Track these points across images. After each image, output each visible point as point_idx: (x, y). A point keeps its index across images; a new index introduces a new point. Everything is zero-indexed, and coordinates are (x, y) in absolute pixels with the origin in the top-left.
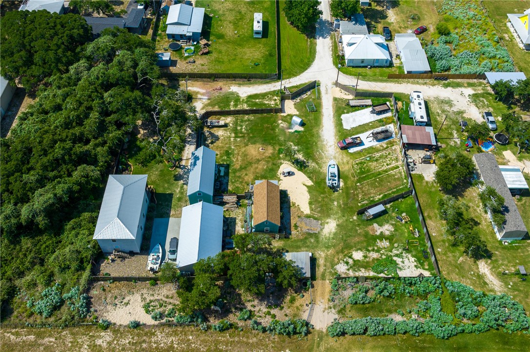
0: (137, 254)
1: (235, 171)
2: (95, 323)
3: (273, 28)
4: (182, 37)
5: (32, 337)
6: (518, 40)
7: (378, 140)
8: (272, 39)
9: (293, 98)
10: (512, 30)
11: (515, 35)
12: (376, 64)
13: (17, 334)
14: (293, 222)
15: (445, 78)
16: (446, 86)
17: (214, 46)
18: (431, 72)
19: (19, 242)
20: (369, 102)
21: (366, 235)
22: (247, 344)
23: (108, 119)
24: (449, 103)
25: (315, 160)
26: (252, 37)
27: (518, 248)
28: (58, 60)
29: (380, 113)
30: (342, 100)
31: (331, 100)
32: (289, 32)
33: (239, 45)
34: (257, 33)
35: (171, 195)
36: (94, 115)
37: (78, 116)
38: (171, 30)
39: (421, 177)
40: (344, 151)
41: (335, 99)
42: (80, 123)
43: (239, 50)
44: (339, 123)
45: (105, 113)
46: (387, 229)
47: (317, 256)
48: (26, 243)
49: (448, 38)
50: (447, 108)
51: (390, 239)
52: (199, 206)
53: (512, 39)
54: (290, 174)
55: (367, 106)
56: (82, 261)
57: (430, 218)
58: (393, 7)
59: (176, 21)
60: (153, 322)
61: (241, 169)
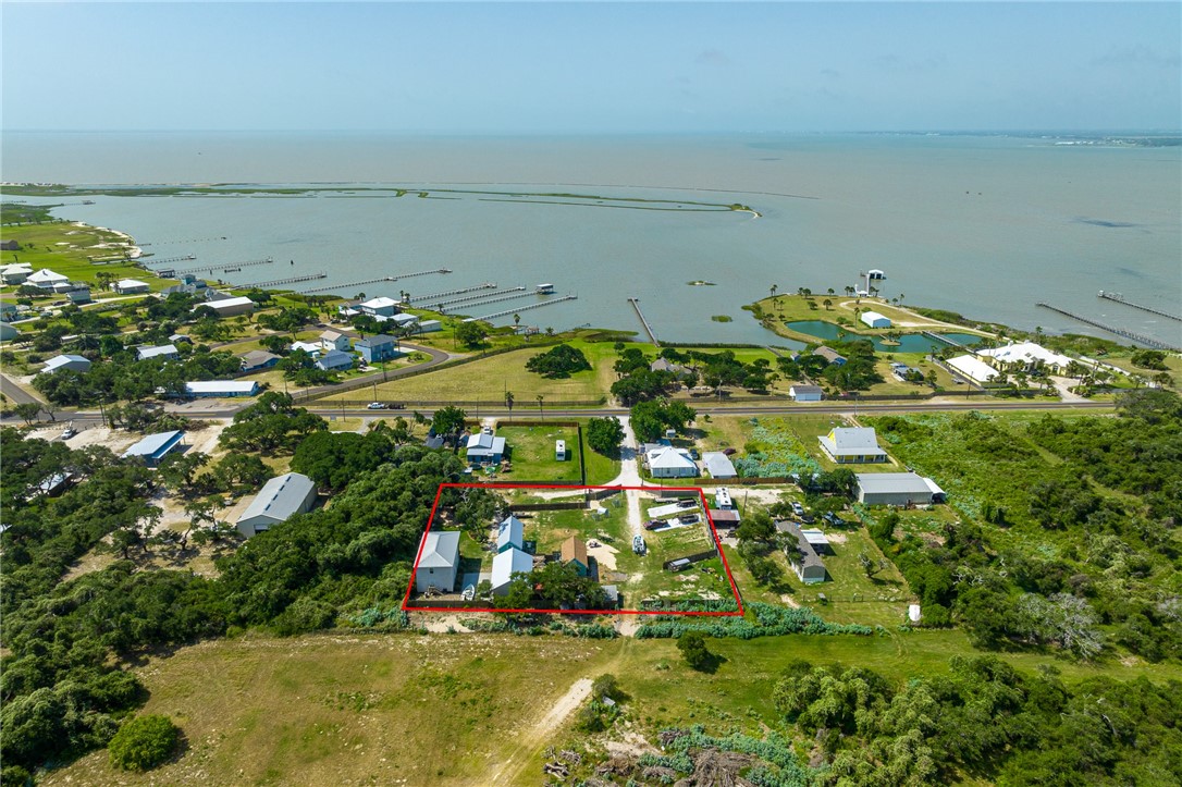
0: (450, 593)
1: (542, 545)
2: (415, 631)
3: (576, 454)
4: (483, 458)
5: (357, 640)
6: (830, 456)
7: (684, 523)
8: (576, 462)
9: (598, 499)
10: (824, 449)
11: (827, 453)
12: (683, 475)
13: (342, 639)
14: (600, 575)
15: (754, 484)
16: (754, 488)
17: (515, 467)
18: (737, 476)
19: (340, 579)
20: (676, 499)
21: (673, 581)
22: (559, 644)
23: (419, 499)
24: (758, 499)
25: (620, 537)
26: (555, 461)
27: (820, 587)
28: (368, 460)
29: (686, 505)
30: (648, 500)
31: (637, 500)
32: (591, 456)
33: (541, 466)
34: (560, 455)
35: (480, 560)
36: (407, 494)
37: (393, 491)
38: (470, 452)
39: (728, 546)
40: (651, 532)
41: (641, 499)
42: (394, 498)
43: (541, 469)
44: (645, 514)
45: (416, 494)
46: (692, 578)
47: (624, 594)
48: (347, 579)
49: (757, 456)
50: (755, 502)
51: (696, 583)
52: (509, 552)
53: (824, 456)
54: (596, 546)
55: (673, 502)
56: (400, 590)
57: (735, 570)
58: (701, 438)
59: (477, 444)
60: (469, 631)
61: (547, 543)
